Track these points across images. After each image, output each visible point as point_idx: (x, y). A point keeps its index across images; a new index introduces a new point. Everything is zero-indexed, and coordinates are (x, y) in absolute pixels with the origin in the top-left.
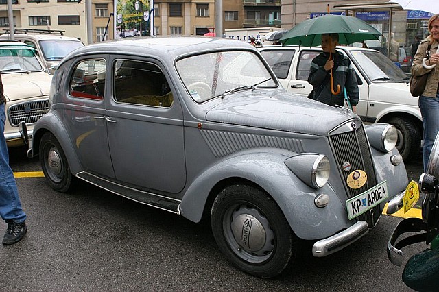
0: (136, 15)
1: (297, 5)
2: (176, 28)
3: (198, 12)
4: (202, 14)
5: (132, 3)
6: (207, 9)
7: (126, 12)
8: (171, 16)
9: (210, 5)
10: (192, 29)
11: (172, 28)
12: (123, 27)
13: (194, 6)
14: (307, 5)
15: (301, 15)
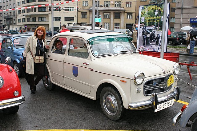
0: (155, 18)
1: (183, 15)
2: (117, 24)
3: (128, 17)
4: (129, 18)
5: (153, 11)
6: (131, 15)
7: (147, 16)
8: (115, 18)
9: (133, 14)
10: (124, 24)
11: (115, 24)
12: (145, 24)
13: (126, 14)
14: (189, 14)
15: (185, 19)
